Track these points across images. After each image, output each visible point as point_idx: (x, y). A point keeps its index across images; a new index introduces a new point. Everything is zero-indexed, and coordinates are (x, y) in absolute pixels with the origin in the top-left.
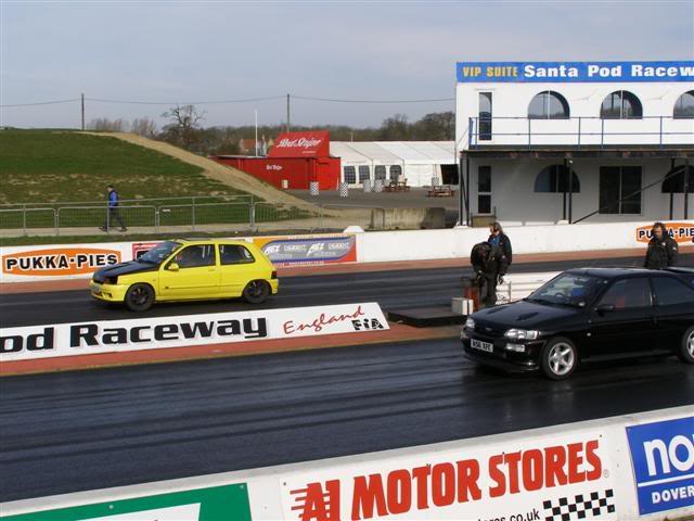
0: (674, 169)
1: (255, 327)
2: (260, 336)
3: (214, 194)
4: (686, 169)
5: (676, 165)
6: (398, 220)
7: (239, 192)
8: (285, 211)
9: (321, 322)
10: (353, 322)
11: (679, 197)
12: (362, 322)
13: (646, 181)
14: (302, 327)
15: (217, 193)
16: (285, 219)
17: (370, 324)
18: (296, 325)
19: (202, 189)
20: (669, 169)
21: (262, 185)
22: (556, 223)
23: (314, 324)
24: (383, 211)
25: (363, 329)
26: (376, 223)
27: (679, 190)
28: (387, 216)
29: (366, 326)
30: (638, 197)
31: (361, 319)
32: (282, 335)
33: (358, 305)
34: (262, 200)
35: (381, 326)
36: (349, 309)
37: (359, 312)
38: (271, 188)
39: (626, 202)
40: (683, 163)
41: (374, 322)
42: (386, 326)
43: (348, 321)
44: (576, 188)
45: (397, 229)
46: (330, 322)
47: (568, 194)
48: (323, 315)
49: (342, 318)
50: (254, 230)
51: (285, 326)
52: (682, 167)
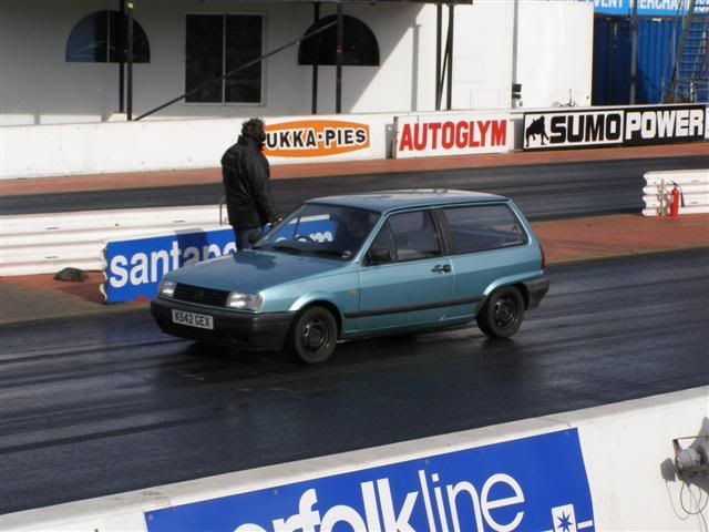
0: (318, 22)
4: (340, 22)
5: (322, 16)
11: (327, 73)
13: (269, 41)
20: (311, 21)
22: (104, 119)
27: (328, 60)
30: (256, 73)
39: (234, 82)
40: (333, 11)
44: (143, 55)
47: (126, 65)
52: (332, 18)
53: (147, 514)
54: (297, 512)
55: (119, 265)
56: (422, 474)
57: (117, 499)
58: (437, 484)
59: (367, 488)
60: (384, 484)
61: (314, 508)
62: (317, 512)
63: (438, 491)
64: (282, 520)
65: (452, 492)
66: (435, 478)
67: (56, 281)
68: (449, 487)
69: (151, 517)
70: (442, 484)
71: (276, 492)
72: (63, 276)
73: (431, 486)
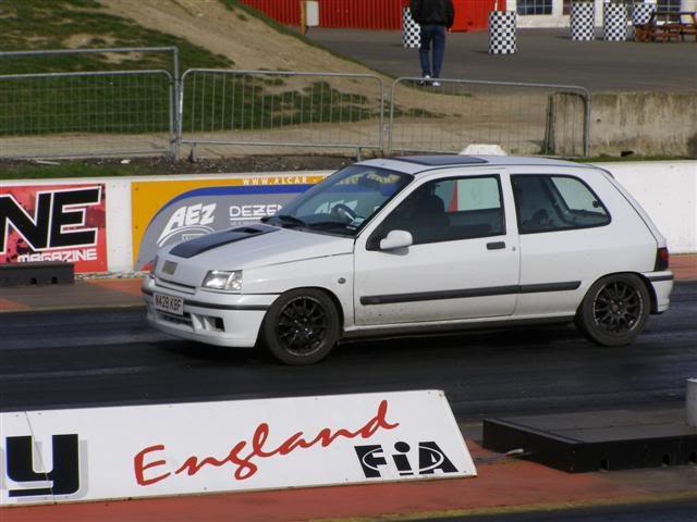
1: (43, 461)
2: (56, 490)
3: (77, 42)
6: (630, 130)
7: (153, 37)
8: (288, 96)
9: (257, 450)
10: (361, 451)
12: (389, 452)
14: (192, 466)
15: (84, 39)
16: (287, 122)
17: (413, 457)
18: (176, 456)
19: (39, 26)
21: (232, 17)
23: (233, 457)
24: (584, 100)
25: (389, 472)
26: (559, 136)
28: (594, 115)
29: (402, 463)
31: (385, 440)
32: (128, 488)
33: (377, 398)
34: (223, 61)
35: (448, 466)
36: (350, 409)
37: (381, 419)
38: (256, 27)
41: (428, 452)
42: (465, 465)
43: (344, 450)
45: (626, 156)
46: (285, 449)
48: (263, 429)
49: (326, 437)
50: (182, 152)
51: (139, 459)
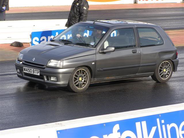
53: (57, 131)
54: (112, 133)
55: (36, 41)
56: (158, 120)
57: (46, 125)
58: (163, 124)
59: (138, 124)
60: (144, 123)
61: (118, 131)
62: (119, 133)
63: (164, 126)
64: (107, 135)
65: (169, 127)
66: (163, 121)
67: (11, 46)
68: (168, 125)
69: (59, 133)
70: (165, 124)
71: (105, 125)
72: (14, 45)
73: (161, 124)
